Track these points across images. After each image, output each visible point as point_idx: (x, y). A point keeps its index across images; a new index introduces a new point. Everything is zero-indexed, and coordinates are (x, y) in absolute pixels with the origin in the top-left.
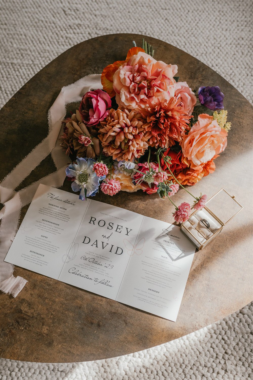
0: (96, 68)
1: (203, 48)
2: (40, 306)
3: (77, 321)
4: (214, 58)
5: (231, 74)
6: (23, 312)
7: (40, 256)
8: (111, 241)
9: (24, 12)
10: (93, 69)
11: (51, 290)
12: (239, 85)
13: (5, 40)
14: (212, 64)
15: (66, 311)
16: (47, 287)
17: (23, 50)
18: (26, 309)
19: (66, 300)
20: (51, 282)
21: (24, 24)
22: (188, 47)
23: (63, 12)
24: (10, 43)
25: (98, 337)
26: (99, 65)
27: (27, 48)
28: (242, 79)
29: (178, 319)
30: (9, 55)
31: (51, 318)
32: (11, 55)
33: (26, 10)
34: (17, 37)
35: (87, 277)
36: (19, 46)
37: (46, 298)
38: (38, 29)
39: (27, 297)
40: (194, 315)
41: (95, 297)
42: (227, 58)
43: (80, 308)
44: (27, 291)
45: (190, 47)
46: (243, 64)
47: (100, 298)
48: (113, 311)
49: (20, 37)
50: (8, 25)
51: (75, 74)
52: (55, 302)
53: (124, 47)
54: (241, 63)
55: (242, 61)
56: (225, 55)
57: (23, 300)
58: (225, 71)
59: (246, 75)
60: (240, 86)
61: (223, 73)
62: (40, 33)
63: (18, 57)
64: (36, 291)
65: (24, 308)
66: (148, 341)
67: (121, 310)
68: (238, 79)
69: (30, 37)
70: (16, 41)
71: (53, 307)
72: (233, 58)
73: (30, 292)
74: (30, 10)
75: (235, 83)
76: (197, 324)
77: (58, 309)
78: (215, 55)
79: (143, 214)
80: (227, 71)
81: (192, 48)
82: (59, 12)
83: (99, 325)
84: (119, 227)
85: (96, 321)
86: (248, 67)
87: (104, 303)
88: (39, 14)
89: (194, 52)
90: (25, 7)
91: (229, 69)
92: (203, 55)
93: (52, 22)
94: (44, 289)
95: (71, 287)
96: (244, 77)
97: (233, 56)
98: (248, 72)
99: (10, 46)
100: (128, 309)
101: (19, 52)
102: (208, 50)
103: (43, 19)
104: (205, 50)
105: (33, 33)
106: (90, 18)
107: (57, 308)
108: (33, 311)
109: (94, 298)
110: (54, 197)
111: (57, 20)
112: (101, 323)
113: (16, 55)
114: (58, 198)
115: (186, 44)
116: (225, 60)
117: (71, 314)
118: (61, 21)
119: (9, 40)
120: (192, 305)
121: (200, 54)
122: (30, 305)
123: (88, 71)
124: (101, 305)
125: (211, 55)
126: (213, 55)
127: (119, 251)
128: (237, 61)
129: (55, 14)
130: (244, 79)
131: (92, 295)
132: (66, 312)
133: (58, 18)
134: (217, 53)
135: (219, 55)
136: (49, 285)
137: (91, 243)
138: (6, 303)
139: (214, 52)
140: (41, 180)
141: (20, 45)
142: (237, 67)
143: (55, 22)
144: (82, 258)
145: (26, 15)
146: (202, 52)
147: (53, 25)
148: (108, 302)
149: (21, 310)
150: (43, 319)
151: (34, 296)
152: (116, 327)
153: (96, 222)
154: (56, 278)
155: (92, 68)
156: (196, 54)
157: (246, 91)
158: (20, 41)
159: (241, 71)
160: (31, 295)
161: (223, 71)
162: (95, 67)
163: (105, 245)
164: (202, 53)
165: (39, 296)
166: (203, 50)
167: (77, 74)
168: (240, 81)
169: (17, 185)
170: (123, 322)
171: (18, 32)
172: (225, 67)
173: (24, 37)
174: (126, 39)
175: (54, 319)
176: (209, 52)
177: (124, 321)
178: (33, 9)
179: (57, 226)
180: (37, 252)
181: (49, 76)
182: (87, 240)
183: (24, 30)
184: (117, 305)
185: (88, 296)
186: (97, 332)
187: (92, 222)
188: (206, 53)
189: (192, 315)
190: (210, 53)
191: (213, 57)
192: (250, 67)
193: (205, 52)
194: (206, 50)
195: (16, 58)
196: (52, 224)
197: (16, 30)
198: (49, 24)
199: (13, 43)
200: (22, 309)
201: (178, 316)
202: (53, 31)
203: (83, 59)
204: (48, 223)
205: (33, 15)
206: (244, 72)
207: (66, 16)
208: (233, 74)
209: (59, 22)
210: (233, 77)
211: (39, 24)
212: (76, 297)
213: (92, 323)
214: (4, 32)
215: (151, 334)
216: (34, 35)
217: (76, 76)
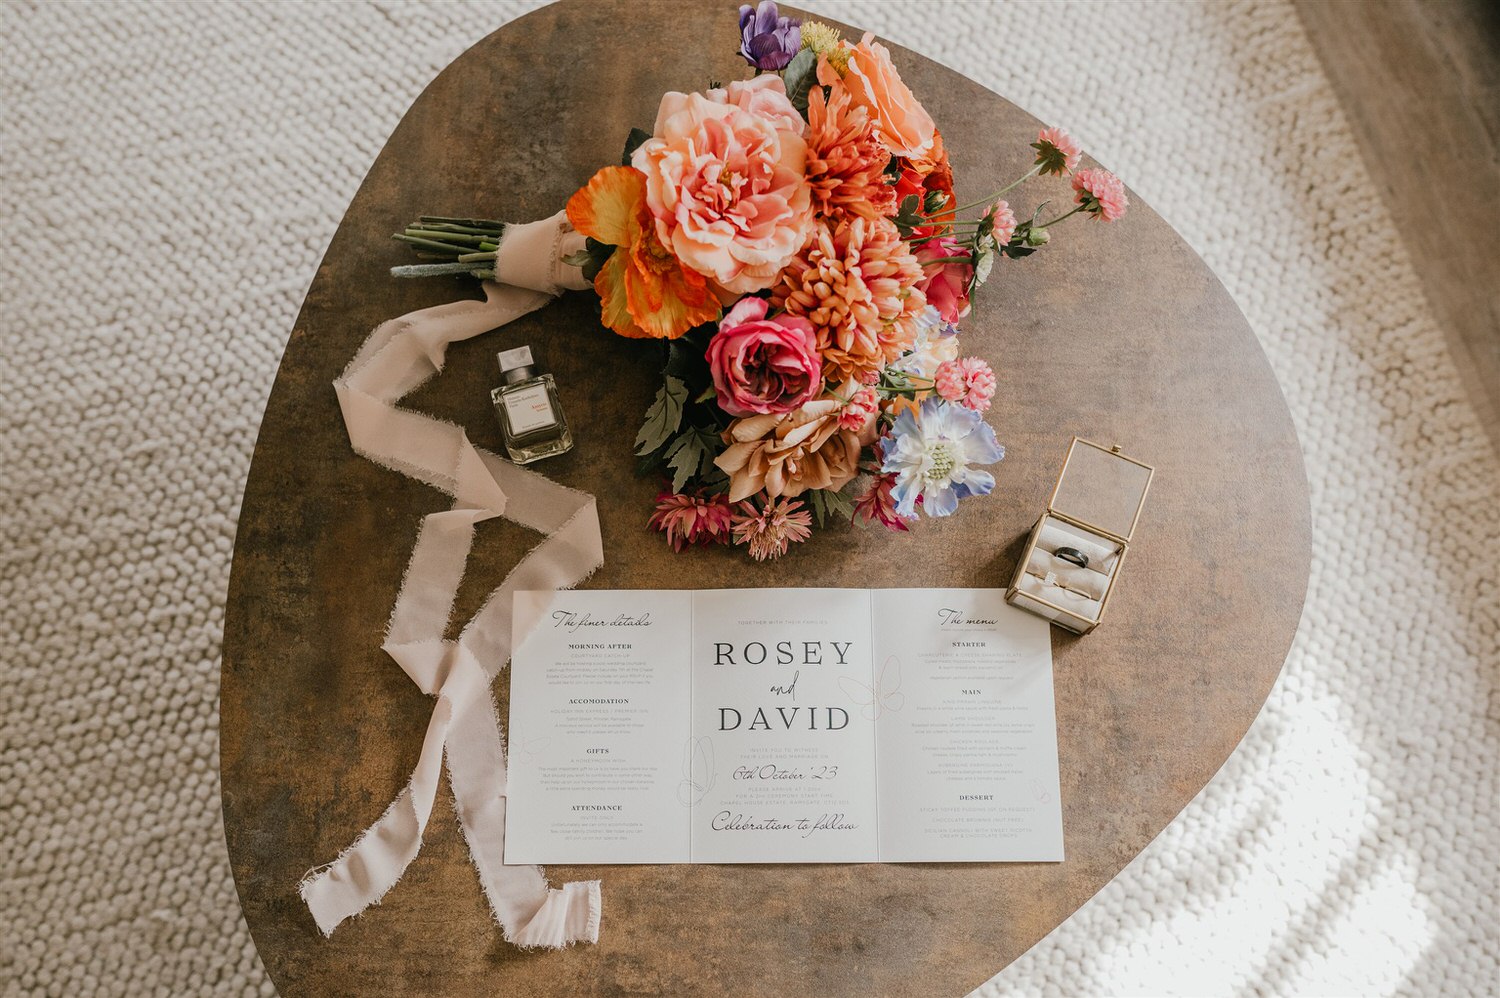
0: (537, 149)
1: (953, 15)
2: (670, 956)
3: (793, 957)
4: (1007, 42)
5: (1086, 89)
6: (628, 990)
7: (608, 812)
8: (803, 698)
9: (225, 58)
10: (526, 155)
11: (683, 898)
12: (1128, 120)
13: (211, 205)
14: (1009, 69)
15: (750, 942)
16: (669, 895)
17: (303, 224)
18: (632, 980)
19: (739, 911)
20: (674, 878)
21: (251, 111)
22: (901, 28)
23: (379, 17)
24: (235, 210)
25: (870, 979)
26: (542, 135)
27: (316, 209)
28: (1131, 94)
29: (1067, 850)
30: (257, 259)
31: (714, 977)
32: (264, 257)
33: (229, 47)
34: (251, 174)
35: (772, 825)
36: (276, 211)
37: (679, 927)
38: (314, 117)
39: (621, 943)
40: (1107, 826)
41: (819, 872)
42: (1050, 28)
43: (787, 919)
44: (614, 928)
45: (906, 22)
46: (1111, 37)
47: (832, 871)
48: (884, 893)
49: (263, 170)
50: (189, 135)
51: (472, 188)
52: (709, 927)
53: (601, 45)
54: (1104, 35)
55: (1102, 26)
56: (1040, 20)
57: (613, 955)
58: (1062, 81)
59: (1135, 74)
60: (1133, 125)
61: (1059, 91)
62: (332, 133)
63: (296, 259)
64: (641, 918)
65: (625, 977)
66: (1009, 939)
67: (904, 882)
68: (1116, 100)
69: (301, 163)
70: (255, 194)
71: (710, 944)
72: (1069, 24)
73: (623, 926)
74: (244, 46)
75: (1113, 118)
76: (1124, 847)
77: (725, 944)
78: (1004, 29)
79: (865, 586)
80: (1068, 77)
81: (914, 25)
82: (366, 21)
83: (859, 947)
84: (811, 648)
85: (845, 939)
86: (1130, 44)
87: (849, 880)
88: (289, 52)
89: (928, 40)
90: (219, 40)
91: (1072, 68)
92: (965, 41)
93: (356, 73)
94: (661, 904)
95: (736, 869)
96: (1132, 84)
97: (1065, 16)
98: (1139, 62)
99: (239, 221)
100: (923, 873)
101: (289, 237)
102: (972, 15)
103: (318, 72)
104: (962, 22)
105: (304, 141)
106: (493, 13)
107: (722, 942)
108: (656, 977)
109: (815, 879)
110: (577, 620)
111: (375, 58)
112: (863, 940)
113: (284, 251)
114: (590, 620)
115: (888, 17)
116: (1047, 40)
117: (768, 946)
118: (391, 55)
119: (227, 199)
120: (1092, 799)
121: (951, 44)
122: (638, 962)
123: (512, 165)
124: (843, 889)
125: (990, 33)
126: (997, 32)
127: (838, 719)
128: (1087, 31)
129: (355, 35)
130: (1136, 93)
131: (809, 871)
132: (754, 945)
133: (374, 50)
134: (1006, 18)
135: (1018, 27)
136: (670, 887)
137: (746, 722)
138: (566, 983)
139: (998, 20)
140: (511, 579)
141: (281, 207)
142: (1096, 56)
143: (370, 69)
144: (738, 775)
145: (240, 70)
146: (954, 33)
147: (366, 82)
148: (860, 875)
149: (619, 987)
150: (693, 987)
151: (640, 933)
152: (908, 935)
153: (737, 655)
154: (685, 860)
155: (524, 149)
156: (938, 48)
157: (1160, 138)
158: (269, 190)
159: (1115, 66)
160: (631, 933)
161: (1055, 83)
162: (531, 145)
163: (788, 714)
164: (959, 37)
165: (656, 929)
166: (955, 21)
167: (480, 188)
168: (1126, 105)
169: (442, 621)
170: (925, 914)
171: (246, 155)
172: (1056, 65)
173: (278, 167)
174: (596, 16)
175: (724, 977)
176: (979, 27)
177: (925, 909)
178: (255, 39)
179: (623, 706)
180: (596, 805)
181: (389, 217)
182: (731, 719)
183: (265, 139)
184: (888, 873)
185: (798, 879)
186: (860, 968)
187: (723, 659)
188: (972, 30)
189: (1102, 828)
190: (986, 28)
191: (1000, 42)
192: (1136, 42)
193: (966, 30)
194: (966, 17)
195: (289, 264)
196: (606, 706)
197: (231, 149)
198: (351, 85)
199: (248, 205)
200: (620, 981)
201: (1066, 843)
202: (380, 108)
203: (480, 127)
204: (590, 706)
205: (270, 65)
206: (1124, 65)
207: (399, 32)
208: (1093, 84)
209: (384, 66)
210: (1097, 96)
211: (309, 96)
212: (765, 894)
213: (838, 949)
214: (189, 170)
215: (1012, 918)
216: (314, 149)
217: (480, 194)
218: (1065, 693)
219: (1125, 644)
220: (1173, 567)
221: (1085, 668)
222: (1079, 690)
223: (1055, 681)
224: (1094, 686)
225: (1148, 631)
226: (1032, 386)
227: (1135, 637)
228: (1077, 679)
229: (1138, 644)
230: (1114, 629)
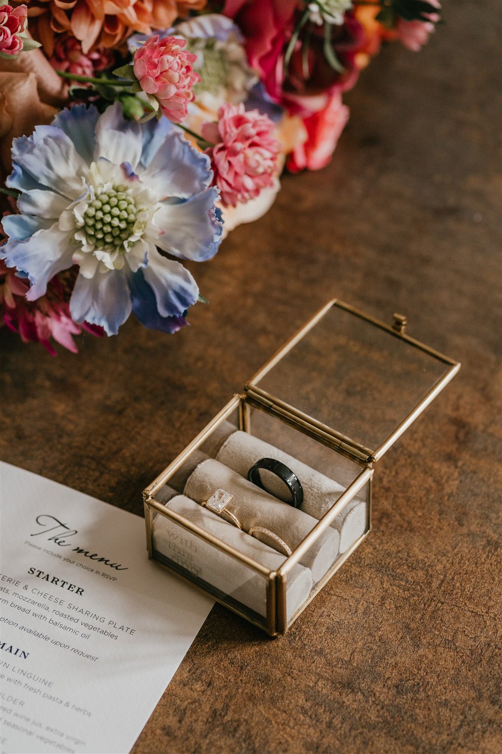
218: (172, 721)
219: (323, 688)
220: (481, 610)
221: (230, 697)
222: (199, 727)
223: (169, 695)
224: (231, 730)
225: (378, 688)
226: (393, 284)
227: (348, 686)
228: (207, 708)
229: (348, 699)
230: (320, 661)
